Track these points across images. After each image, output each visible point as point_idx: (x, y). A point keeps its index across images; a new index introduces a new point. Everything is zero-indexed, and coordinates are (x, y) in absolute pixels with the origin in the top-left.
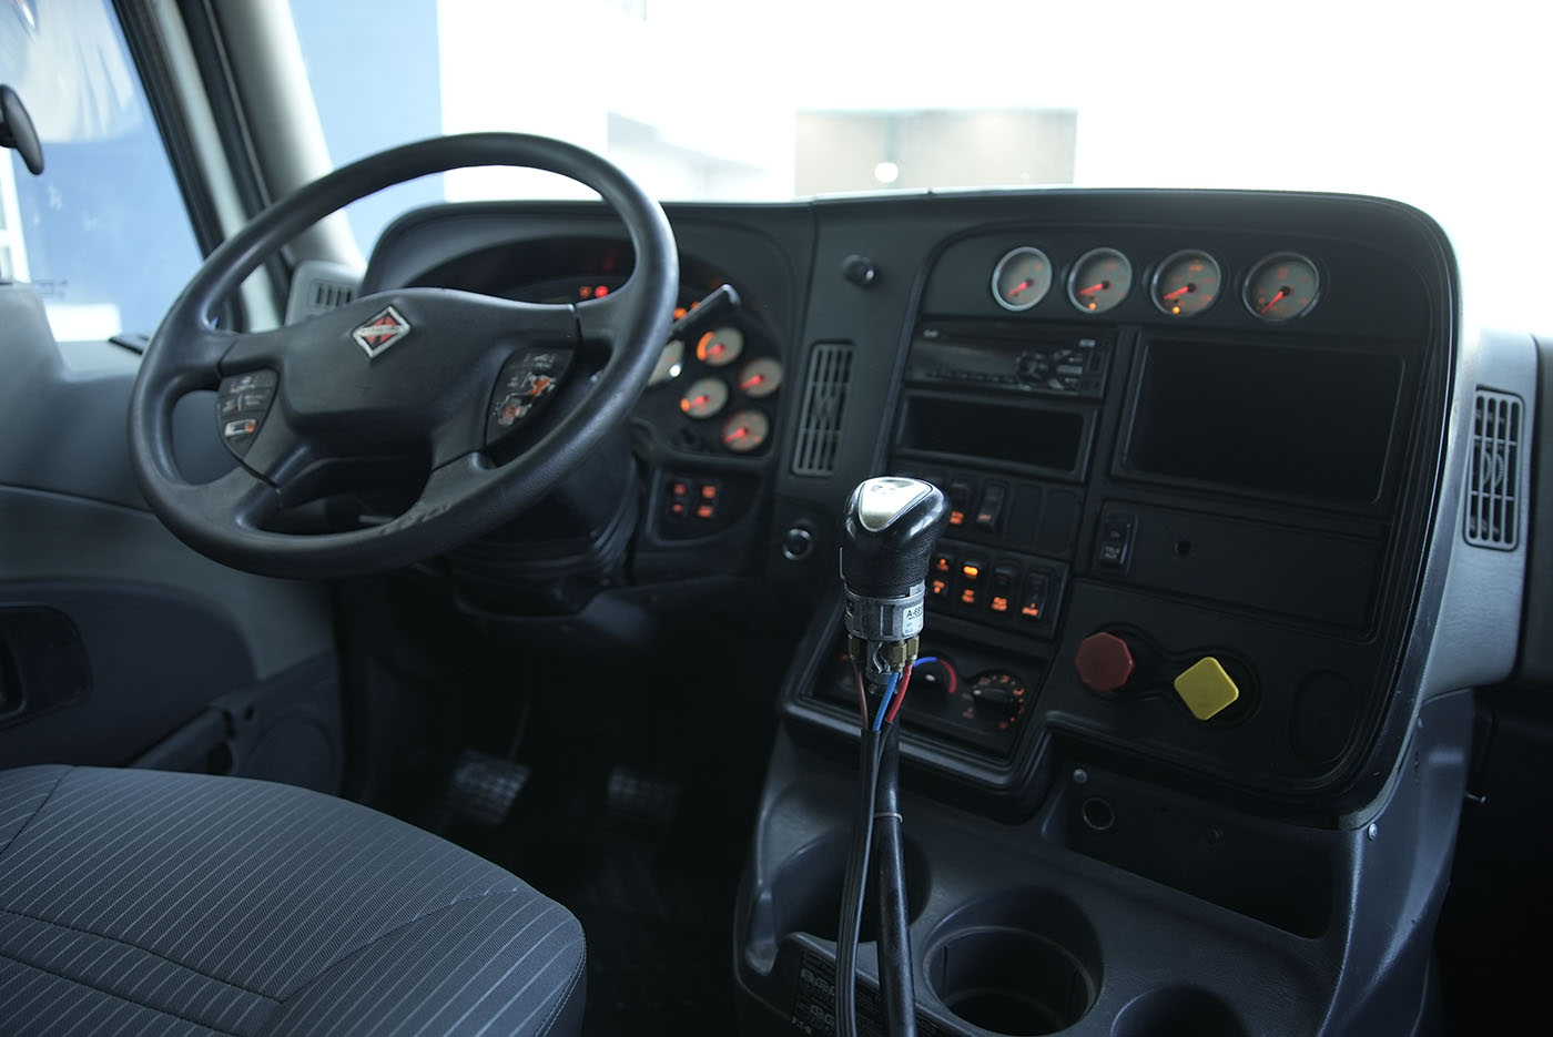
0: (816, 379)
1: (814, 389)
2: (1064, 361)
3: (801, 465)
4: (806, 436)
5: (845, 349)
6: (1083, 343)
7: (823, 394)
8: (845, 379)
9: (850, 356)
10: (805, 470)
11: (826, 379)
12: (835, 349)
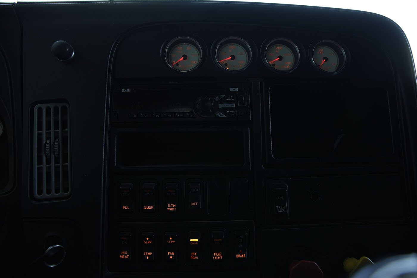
0: (40, 128)
1: (40, 135)
2: (223, 101)
3: (40, 192)
4: (40, 169)
5: (60, 106)
6: (231, 89)
7: (48, 138)
8: (65, 126)
9: (64, 109)
10: (45, 195)
11: (48, 128)
12: (52, 106)
